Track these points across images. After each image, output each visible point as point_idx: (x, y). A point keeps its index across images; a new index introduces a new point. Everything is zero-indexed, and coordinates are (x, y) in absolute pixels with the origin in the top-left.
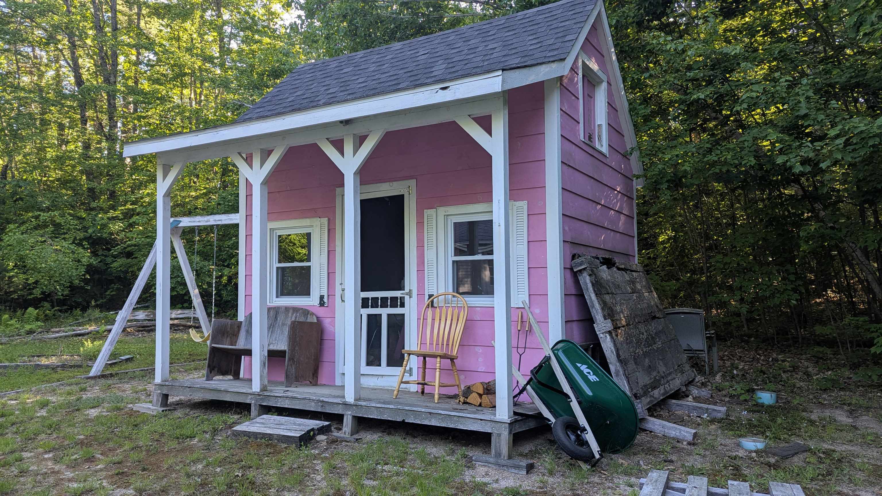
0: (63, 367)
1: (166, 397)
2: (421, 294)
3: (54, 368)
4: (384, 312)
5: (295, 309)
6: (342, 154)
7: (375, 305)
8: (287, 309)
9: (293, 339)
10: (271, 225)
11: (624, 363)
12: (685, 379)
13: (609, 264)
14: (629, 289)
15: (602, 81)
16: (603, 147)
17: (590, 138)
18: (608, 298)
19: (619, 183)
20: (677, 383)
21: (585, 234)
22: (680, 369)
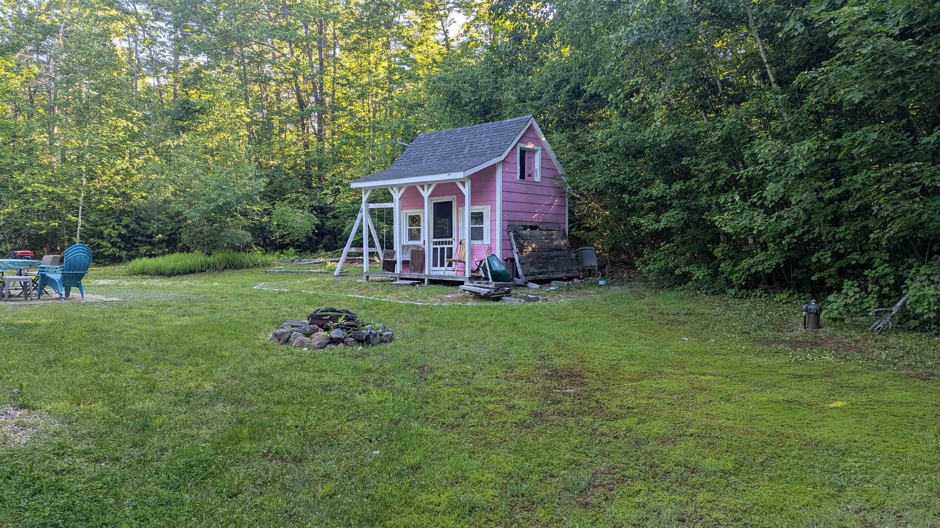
0: (321, 272)
1: (368, 277)
2: (458, 240)
3: (317, 273)
4: (446, 246)
5: (415, 246)
6: (424, 190)
7: (443, 244)
8: (412, 245)
9: (412, 257)
10: (405, 211)
11: (522, 264)
12: (570, 275)
13: (533, 228)
14: (543, 238)
15: (537, 150)
16: (537, 178)
17: (530, 175)
18: (522, 241)
19: (551, 192)
20: (561, 275)
21: (519, 216)
22: (568, 271)
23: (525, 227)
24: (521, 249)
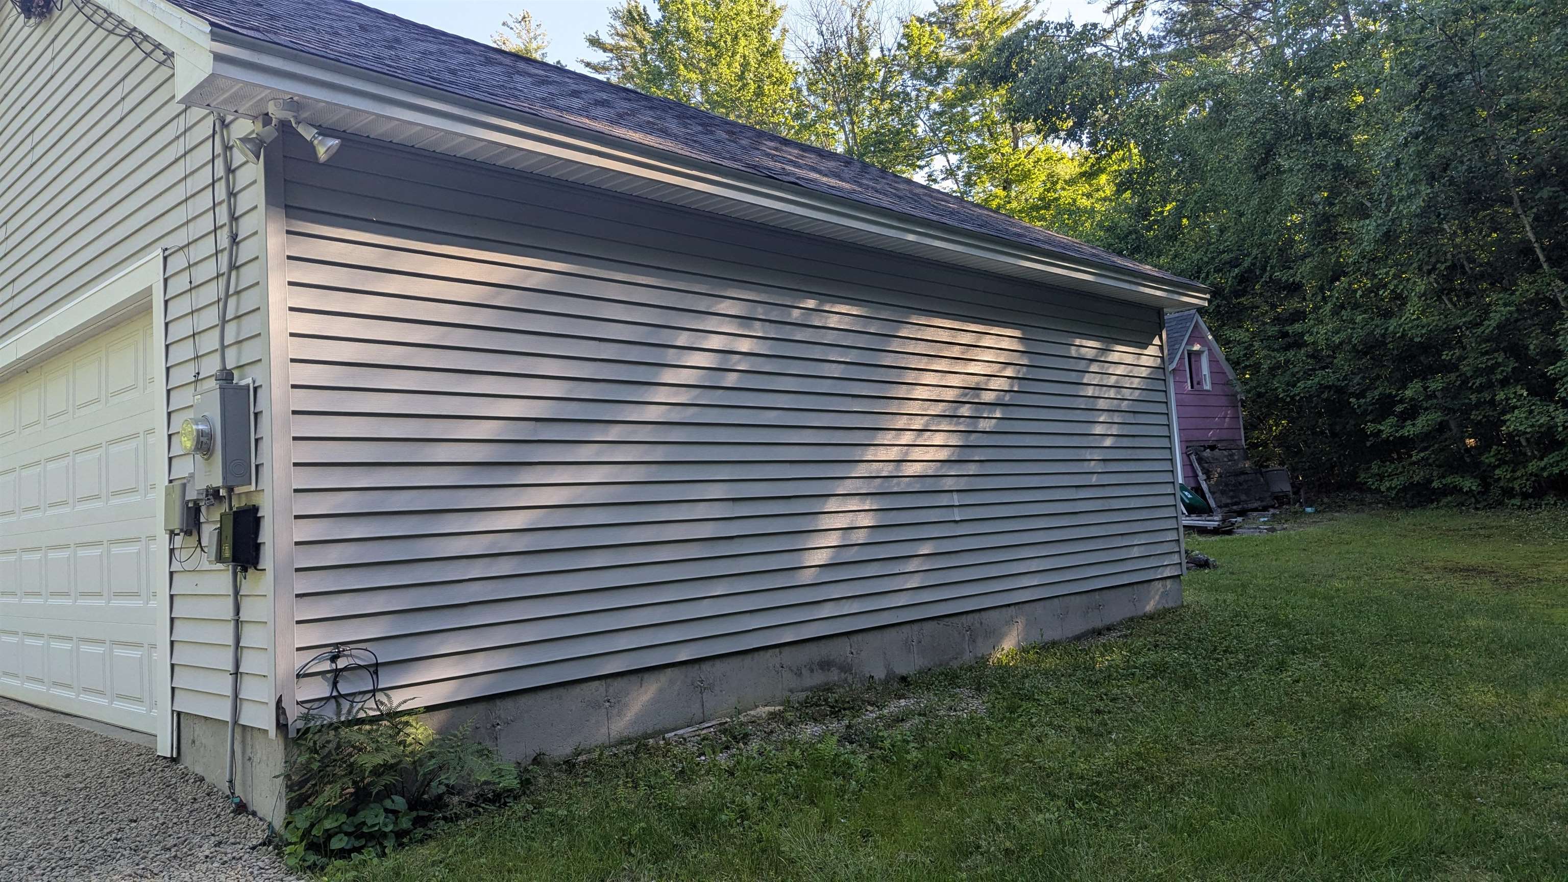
11: (1212, 493)
12: (1264, 503)
13: (1212, 448)
14: (1226, 459)
15: (1203, 352)
16: (1207, 386)
17: (1198, 383)
18: (1206, 465)
19: (1223, 401)
20: (1256, 505)
21: (1197, 435)
22: (1261, 499)
23: (1205, 448)
24: (1207, 473)
